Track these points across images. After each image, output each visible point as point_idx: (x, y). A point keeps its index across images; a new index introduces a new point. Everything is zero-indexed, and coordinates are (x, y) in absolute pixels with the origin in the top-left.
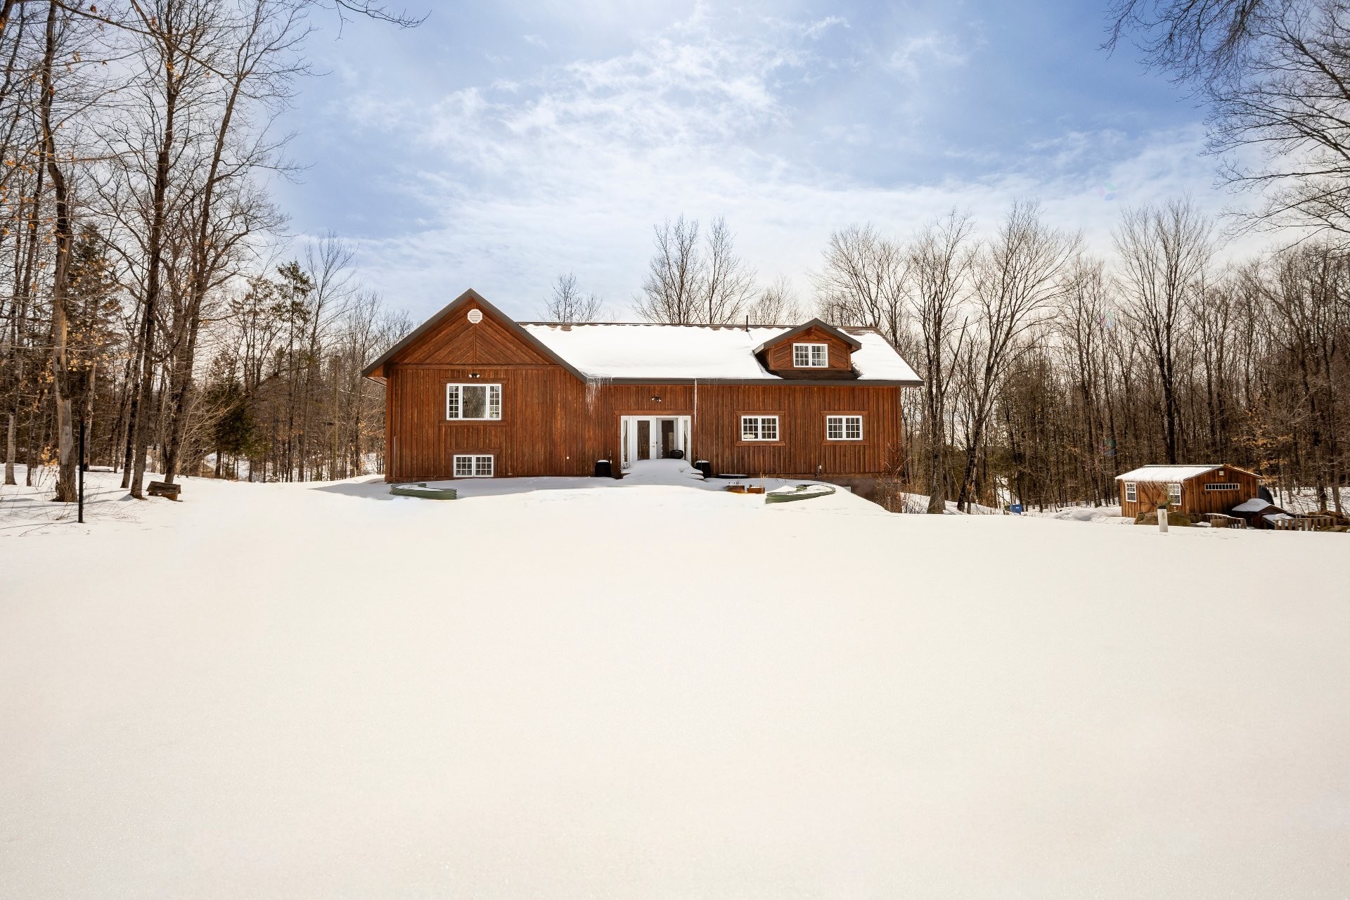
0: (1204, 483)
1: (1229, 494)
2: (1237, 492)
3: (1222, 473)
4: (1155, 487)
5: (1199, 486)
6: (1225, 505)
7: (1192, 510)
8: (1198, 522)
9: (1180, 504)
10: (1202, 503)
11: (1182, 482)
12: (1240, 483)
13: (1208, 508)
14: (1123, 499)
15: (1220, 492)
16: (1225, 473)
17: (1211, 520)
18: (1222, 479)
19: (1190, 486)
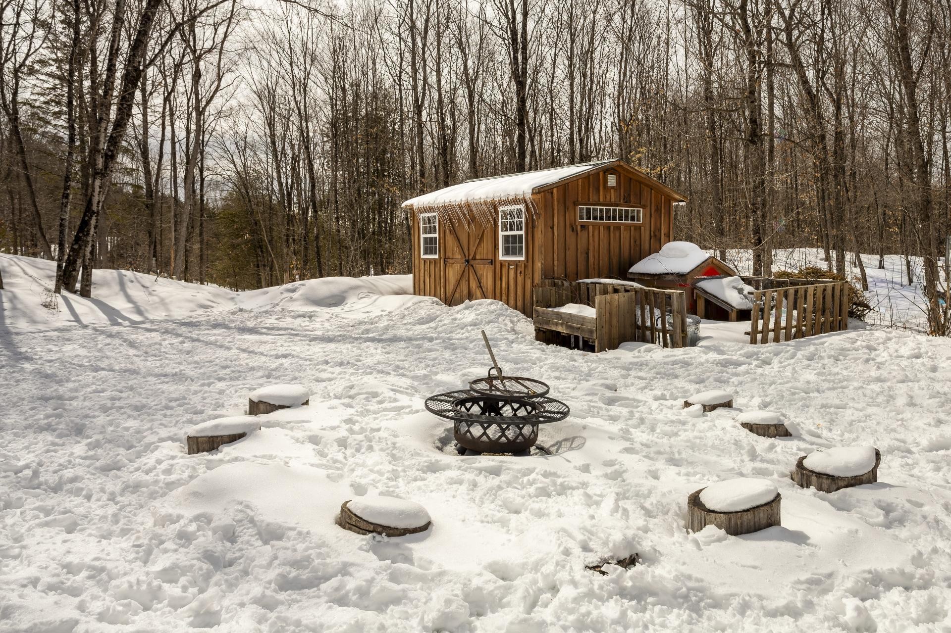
0: (576, 204)
1: (625, 235)
2: (638, 228)
3: (612, 181)
4: (473, 219)
5: (566, 208)
6: (615, 260)
7: (548, 275)
8: (562, 304)
9: (522, 258)
10: (570, 254)
11: (529, 196)
12: (644, 207)
13: (582, 267)
14: (416, 253)
15: (608, 228)
16: (618, 181)
17: (598, 299)
18: (613, 196)
19: (545, 206)
